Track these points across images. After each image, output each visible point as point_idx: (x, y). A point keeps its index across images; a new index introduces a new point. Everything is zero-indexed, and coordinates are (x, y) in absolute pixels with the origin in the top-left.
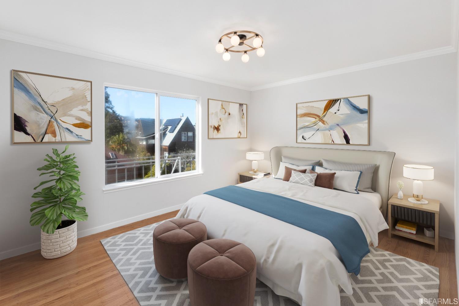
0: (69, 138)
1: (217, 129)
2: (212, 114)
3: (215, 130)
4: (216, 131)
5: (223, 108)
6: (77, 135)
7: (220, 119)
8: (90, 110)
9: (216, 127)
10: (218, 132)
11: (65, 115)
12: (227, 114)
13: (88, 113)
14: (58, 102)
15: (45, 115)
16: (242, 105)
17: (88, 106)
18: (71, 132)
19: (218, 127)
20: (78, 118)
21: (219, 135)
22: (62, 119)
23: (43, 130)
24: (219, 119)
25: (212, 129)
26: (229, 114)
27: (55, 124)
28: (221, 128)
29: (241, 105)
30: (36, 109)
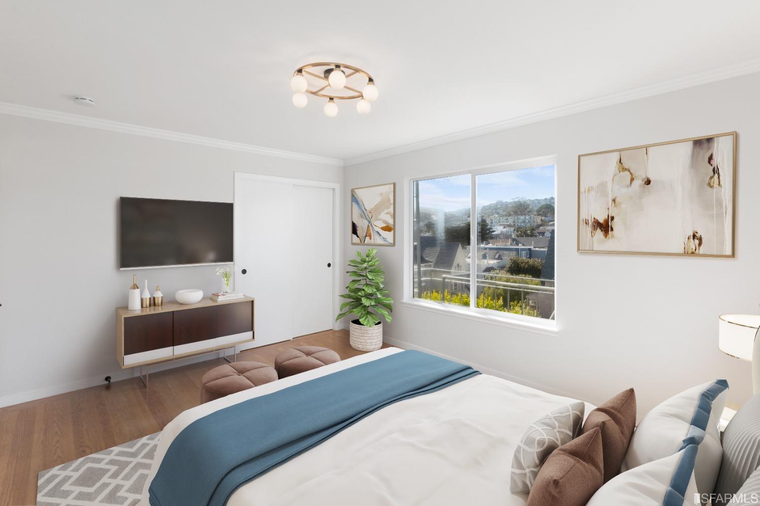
0: (379, 241)
1: (605, 227)
2: (589, 191)
3: (599, 230)
4: (599, 233)
5: (624, 169)
6: (384, 238)
7: (614, 201)
8: (392, 212)
9: (601, 221)
10: (606, 236)
11: (377, 219)
12: (638, 183)
13: (391, 216)
14: (372, 209)
15: (366, 221)
16: (709, 140)
17: (391, 210)
18: (380, 235)
19: (607, 221)
20: (385, 222)
21: (610, 244)
22: (375, 223)
23: (365, 235)
24: (610, 201)
25: (589, 229)
26: (648, 182)
27: (371, 228)
28: (616, 224)
29: (702, 144)
30: (362, 217)
